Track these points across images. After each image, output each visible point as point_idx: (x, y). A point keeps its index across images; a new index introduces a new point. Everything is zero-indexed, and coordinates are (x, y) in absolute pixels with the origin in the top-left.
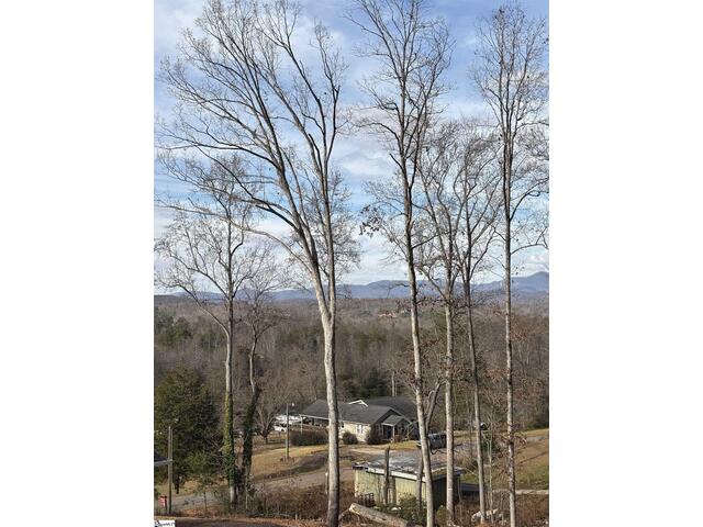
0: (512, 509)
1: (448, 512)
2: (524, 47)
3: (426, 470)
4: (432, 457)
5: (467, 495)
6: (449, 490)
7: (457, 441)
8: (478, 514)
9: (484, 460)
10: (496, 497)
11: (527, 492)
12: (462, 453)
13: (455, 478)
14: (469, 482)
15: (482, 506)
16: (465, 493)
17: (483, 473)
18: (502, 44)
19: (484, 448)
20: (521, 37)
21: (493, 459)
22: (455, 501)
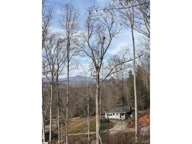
0: (67, 140)
1: (50, 142)
2: (73, 16)
3: (43, 131)
4: (46, 127)
5: (55, 137)
6: (50, 136)
7: (53, 122)
8: (58, 142)
9: (60, 127)
10: (63, 136)
11: (71, 135)
12: (54, 125)
13: (52, 132)
14: (56, 133)
15: (59, 139)
16: (54, 136)
17: (60, 130)
18: (67, 14)
19: (60, 123)
20: (73, 13)
21: (63, 126)
22: (52, 139)
